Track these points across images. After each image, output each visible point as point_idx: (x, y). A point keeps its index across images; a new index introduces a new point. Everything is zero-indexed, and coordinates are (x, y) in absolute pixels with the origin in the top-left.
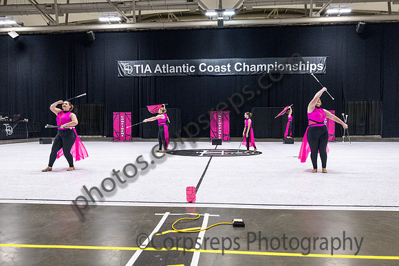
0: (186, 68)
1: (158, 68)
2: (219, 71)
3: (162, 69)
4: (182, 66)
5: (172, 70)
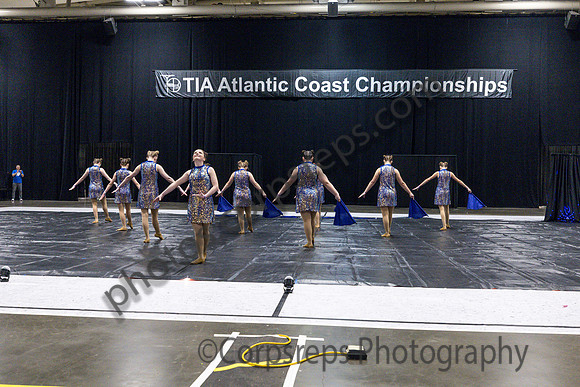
1: (224, 84)
2: (329, 90)
3: (231, 86)
4: (265, 81)
5: (248, 88)
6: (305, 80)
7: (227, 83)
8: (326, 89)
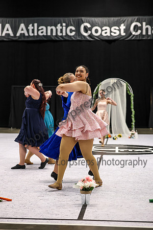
0: (61, 30)
1: (22, 30)
2: (108, 34)
3: (28, 31)
4: (56, 26)
5: (42, 32)
6: (89, 26)
7: (24, 28)
8: (106, 33)
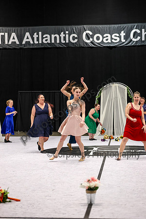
0: (65, 38)
2: (109, 41)
4: (59, 34)
5: (46, 40)
7: (29, 37)
